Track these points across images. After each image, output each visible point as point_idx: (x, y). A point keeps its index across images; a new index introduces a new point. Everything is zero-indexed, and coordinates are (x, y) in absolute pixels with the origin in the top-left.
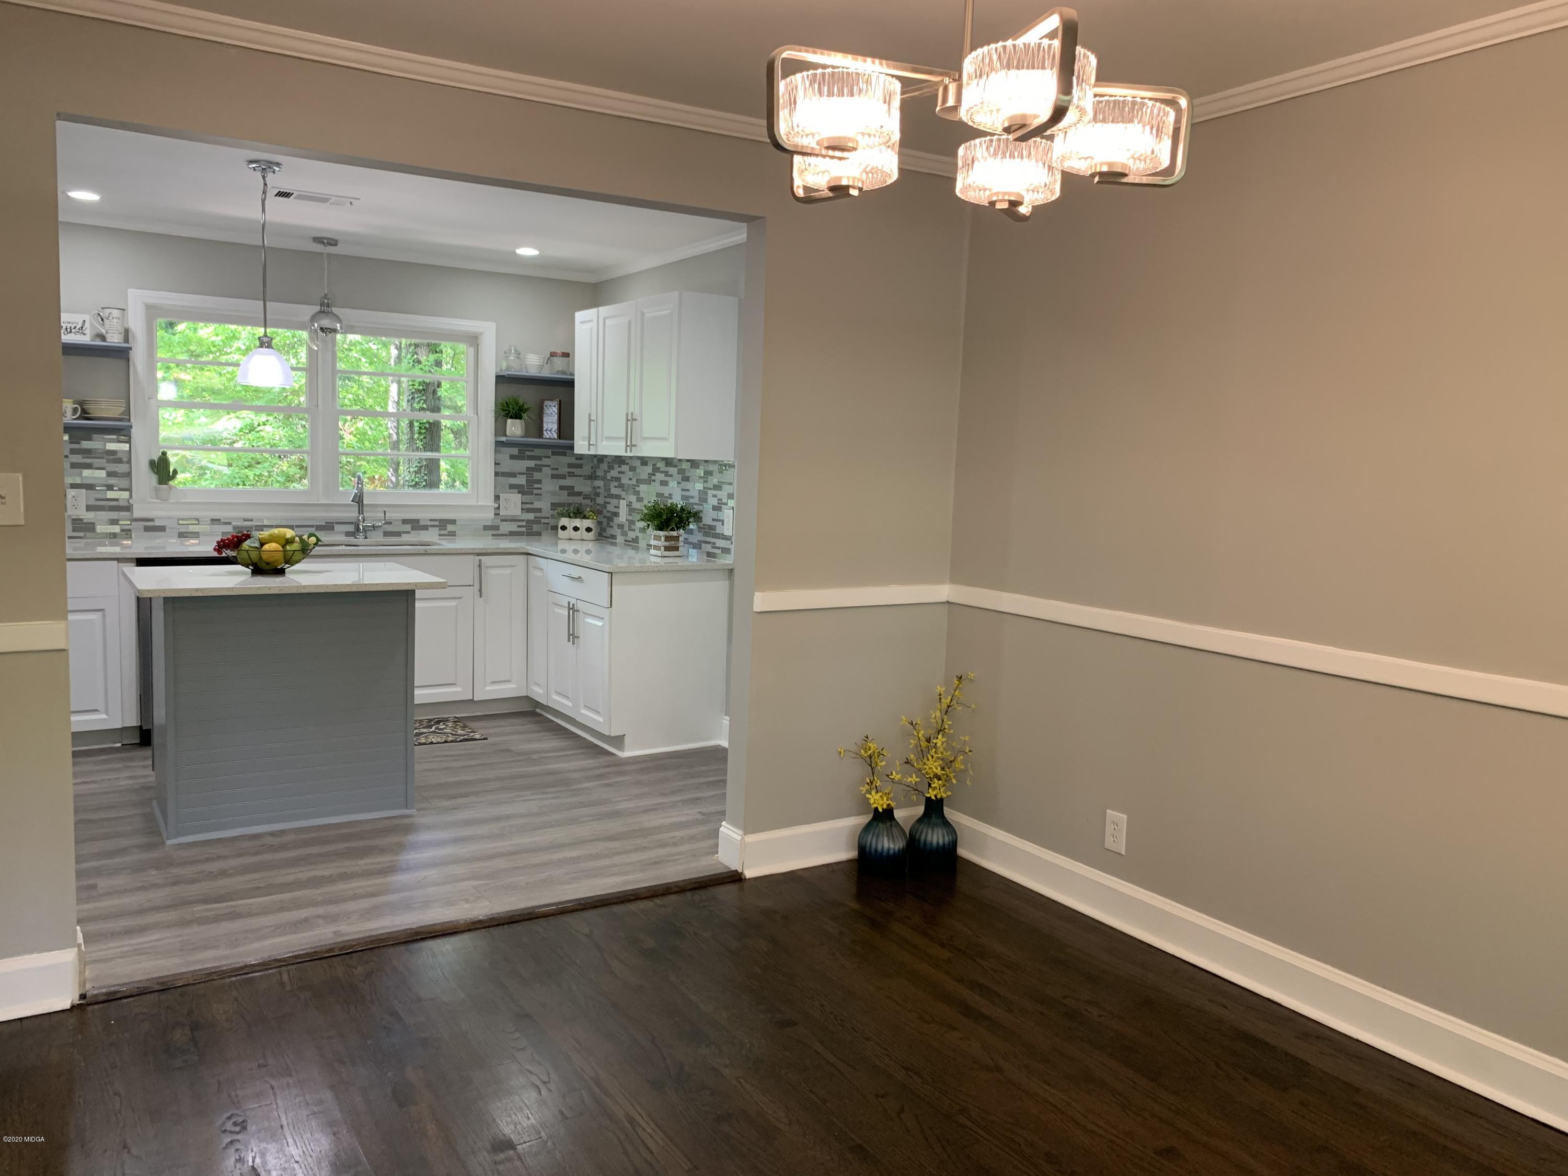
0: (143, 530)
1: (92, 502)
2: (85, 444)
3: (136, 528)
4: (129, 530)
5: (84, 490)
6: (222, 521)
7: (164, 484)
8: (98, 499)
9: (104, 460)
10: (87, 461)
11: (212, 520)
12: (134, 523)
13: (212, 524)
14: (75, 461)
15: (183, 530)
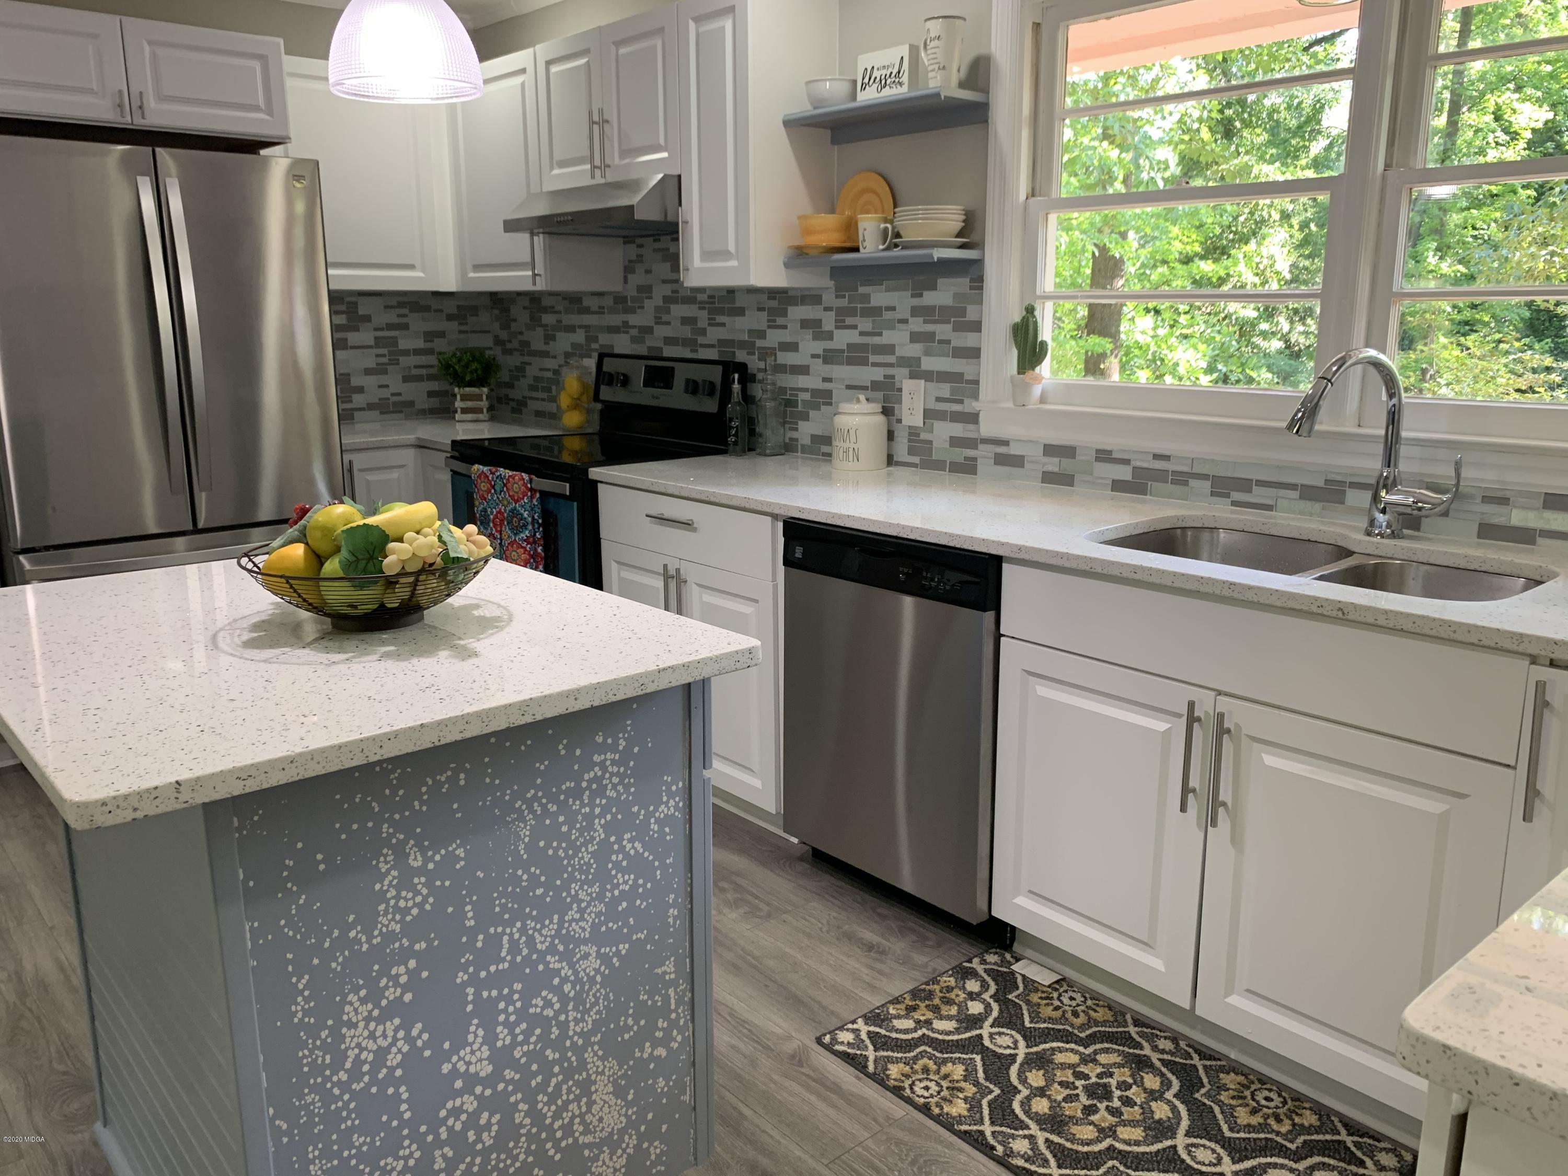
0: (992, 461)
1: (933, 405)
2: (930, 298)
3: (984, 457)
4: (975, 459)
5: (923, 381)
6: (1115, 455)
7: (1024, 373)
8: (938, 399)
9: (949, 327)
10: (929, 328)
11: (1098, 451)
12: (981, 447)
13: (1098, 459)
14: (916, 328)
15: (1050, 468)
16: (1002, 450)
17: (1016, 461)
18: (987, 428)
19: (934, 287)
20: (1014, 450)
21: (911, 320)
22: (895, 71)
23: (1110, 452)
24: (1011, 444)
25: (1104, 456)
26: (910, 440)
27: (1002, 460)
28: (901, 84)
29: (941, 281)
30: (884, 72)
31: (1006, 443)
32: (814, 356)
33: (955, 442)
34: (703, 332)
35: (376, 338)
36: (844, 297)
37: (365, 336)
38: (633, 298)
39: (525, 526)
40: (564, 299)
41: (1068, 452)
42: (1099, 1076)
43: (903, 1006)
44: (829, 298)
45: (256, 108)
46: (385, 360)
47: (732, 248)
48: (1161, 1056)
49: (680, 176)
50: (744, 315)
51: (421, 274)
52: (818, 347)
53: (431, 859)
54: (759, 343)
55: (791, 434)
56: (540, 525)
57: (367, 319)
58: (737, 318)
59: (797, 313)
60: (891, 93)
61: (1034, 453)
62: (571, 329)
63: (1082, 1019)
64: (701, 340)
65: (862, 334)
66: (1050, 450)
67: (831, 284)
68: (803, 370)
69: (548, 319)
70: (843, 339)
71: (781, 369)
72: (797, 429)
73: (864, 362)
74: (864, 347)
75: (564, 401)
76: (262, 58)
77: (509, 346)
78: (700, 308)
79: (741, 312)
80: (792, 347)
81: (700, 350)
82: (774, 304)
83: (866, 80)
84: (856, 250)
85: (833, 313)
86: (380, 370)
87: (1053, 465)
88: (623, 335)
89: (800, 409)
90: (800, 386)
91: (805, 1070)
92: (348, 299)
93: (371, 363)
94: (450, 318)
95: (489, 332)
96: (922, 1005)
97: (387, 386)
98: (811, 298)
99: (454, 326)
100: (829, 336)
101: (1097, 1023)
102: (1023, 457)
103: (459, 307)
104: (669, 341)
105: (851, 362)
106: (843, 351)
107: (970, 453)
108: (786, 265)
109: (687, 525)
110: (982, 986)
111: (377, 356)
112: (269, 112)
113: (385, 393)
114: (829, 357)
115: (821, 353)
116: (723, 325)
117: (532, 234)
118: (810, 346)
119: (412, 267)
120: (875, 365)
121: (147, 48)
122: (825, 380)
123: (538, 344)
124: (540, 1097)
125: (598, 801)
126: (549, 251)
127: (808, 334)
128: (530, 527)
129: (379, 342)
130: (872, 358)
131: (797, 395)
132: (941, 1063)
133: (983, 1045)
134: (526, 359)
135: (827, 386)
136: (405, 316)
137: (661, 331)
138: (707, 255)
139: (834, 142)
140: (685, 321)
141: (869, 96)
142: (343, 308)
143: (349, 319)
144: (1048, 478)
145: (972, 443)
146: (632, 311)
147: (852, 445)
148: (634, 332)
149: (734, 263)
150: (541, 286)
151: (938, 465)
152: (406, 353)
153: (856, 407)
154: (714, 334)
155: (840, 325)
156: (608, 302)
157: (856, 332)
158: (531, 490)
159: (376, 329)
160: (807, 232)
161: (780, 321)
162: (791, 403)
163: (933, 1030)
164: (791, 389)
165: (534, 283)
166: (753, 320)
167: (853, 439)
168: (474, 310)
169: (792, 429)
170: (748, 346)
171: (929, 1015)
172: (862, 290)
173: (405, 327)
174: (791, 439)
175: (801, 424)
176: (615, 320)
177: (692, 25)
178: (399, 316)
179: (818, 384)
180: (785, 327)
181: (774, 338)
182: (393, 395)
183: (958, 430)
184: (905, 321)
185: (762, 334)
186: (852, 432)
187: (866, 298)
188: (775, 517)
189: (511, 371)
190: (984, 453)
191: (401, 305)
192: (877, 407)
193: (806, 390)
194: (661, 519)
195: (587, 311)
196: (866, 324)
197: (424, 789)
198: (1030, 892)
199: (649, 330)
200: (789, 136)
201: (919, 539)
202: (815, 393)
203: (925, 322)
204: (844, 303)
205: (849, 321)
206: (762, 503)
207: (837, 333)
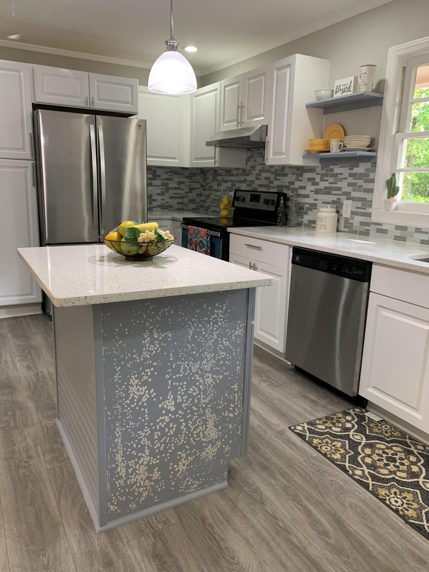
0: (375, 231)
1: (355, 210)
2: (356, 170)
3: (373, 230)
4: (369, 230)
5: (351, 201)
6: (422, 230)
7: (389, 198)
8: (357, 208)
9: (363, 181)
10: (355, 181)
11: (416, 228)
12: (371, 225)
13: (416, 232)
14: (350, 181)
15: (397, 234)
16: (379, 227)
17: (385, 232)
18: (374, 219)
19: (358, 166)
20: (384, 227)
21: (348, 178)
22: (349, 86)
23: (421, 229)
24: (383, 225)
25: (418, 230)
26: (345, 223)
27: (379, 231)
28: (350, 91)
29: (360, 164)
30: (344, 87)
31: (381, 224)
32: (311, 191)
33: (362, 224)
34: (272, 182)
35: (161, 183)
36: (324, 169)
37: (158, 182)
38: (248, 170)
39: (204, 246)
40: (225, 171)
41: (405, 228)
42: (392, 454)
43: (322, 421)
44: (319, 170)
45: (128, 103)
46: (164, 191)
47: (284, 151)
48: (418, 451)
49: (267, 125)
50: (287, 176)
51: (177, 161)
52: (313, 188)
53: (161, 336)
54: (292, 186)
55: (302, 220)
56: (209, 248)
57: (159, 176)
58: (285, 178)
59: (307, 175)
60: (346, 94)
61: (391, 228)
62: (226, 181)
63: (389, 434)
64: (271, 185)
65: (330, 183)
66: (398, 228)
67: (320, 165)
68: (307, 196)
69: (219, 178)
70: (323, 185)
71: (299, 196)
72: (303, 218)
73: (330, 193)
74: (330, 188)
75: (222, 206)
76: (132, 86)
77: (205, 187)
78: (272, 174)
79: (286, 175)
80: (304, 188)
81: (270, 189)
82: (298, 172)
83: (337, 90)
84: (329, 152)
85: (320, 175)
86: (162, 194)
87: (398, 233)
88: (244, 184)
89: (305, 210)
90: (305, 202)
91: (284, 437)
92: (153, 169)
93: (159, 191)
94: (186, 177)
95: (199, 182)
96: (329, 422)
97: (164, 200)
98: (311, 170)
99: (187, 180)
100: (318, 184)
101: (394, 436)
102: (387, 230)
103: (190, 174)
104: (260, 186)
105: (325, 193)
106: (322, 189)
107: (367, 228)
108: (303, 157)
109: (259, 248)
110: (352, 418)
111: (162, 189)
112: (132, 104)
113: (163, 202)
114: (317, 192)
115: (314, 190)
116: (279, 180)
117: (215, 147)
118: (310, 188)
119: (175, 158)
120: (333, 194)
121: (96, 83)
122: (315, 200)
123: (215, 187)
124: (190, 422)
125: (215, 326)
126: (221, 153)
127: (310, 183)
128: (206, 247)
129: (163, 184)
130: (333, 192)
131: (304, 205)
132: (333, 441)
133: (349, 437)
134: (211, 192)
135: (316, 202)
136: (172, 176)
137: (257, 182)
138: (275, 154)
139: (324, 113)
140: (266, 178)
141: (338, 95)
142: (151, 172)
143: (153, 176)
144: (396, 238)
145: (368, 224)
146: (248, 175)
147: (324, 224)
148: (248, 182)
149: (284, 156)
150: (217, 165)
151: (355, 232)
152: (171, 188)
153: (326, 210)
154: (276, 183)
155: (322, 180)
156: (240, 172)
157: (328, 182)
158: (207, 234)
159: (162, 180)
160: (312, 145)
161: (300, 178)
162: (302, 208)
163: (332, 430)
164: (302, 203)
165: (215, 164)
166: (291, 178)
167: (324, 221)
168: (194, 175)
169: (301, 218)
170: (288, 187)
171: (331, 425)
172: (331, 167)
173: (171, 179)
174: (301, 221)
175: (305, 216)
176: (242, 178)
177: (275, 71)
178: (170, 176)
179: (312, 201)
180: (302, 180)
181: (297, 184)
182: (166, 203)
183: (363, 219)
184: (346, 179)
185: (293, 183)
186: (324, 219)
187: (332, 170)
188: (290, 246)
189: (205, 196)
190: (372, 228)
191: (170, 172)
192: (334, 210)
193: (307, 203)
194: (250, 246)
195: (232, 175)
196: (331, 180)
197: (160, 313)
198: (373, 387)
199: (253, 182)
200: (308, 111)
201: (342, 255)
202: (311, 204)
203: (354, 179)
204: (324, 172)
205: (325, 178)
206: (285, 241)
207: (321, 183)
